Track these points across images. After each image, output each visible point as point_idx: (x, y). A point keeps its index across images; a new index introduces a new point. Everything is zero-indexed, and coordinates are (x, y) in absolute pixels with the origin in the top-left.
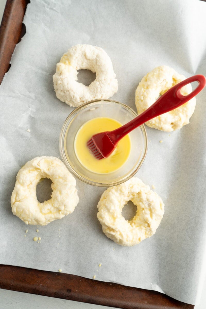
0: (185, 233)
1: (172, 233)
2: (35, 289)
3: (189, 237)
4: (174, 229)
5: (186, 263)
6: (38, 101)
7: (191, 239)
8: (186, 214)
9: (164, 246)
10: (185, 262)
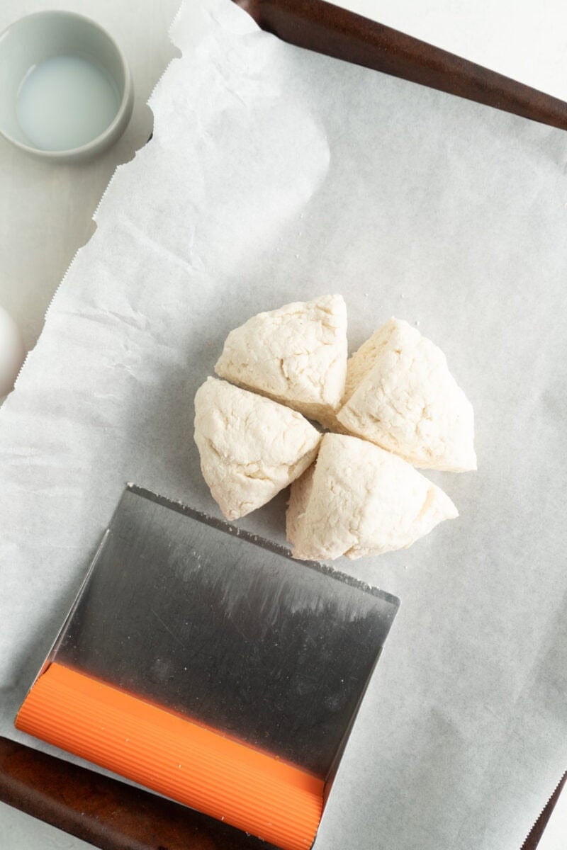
0: (475, 755)
1: (440, 746)
2: (82, 824)
3: (483, 768)
4: (446, 737)
5: (459, 835)
6: (153, 335)
7: (485, 772)
8: (488, 703)
9: (410, 775)
10: (457, 833)
